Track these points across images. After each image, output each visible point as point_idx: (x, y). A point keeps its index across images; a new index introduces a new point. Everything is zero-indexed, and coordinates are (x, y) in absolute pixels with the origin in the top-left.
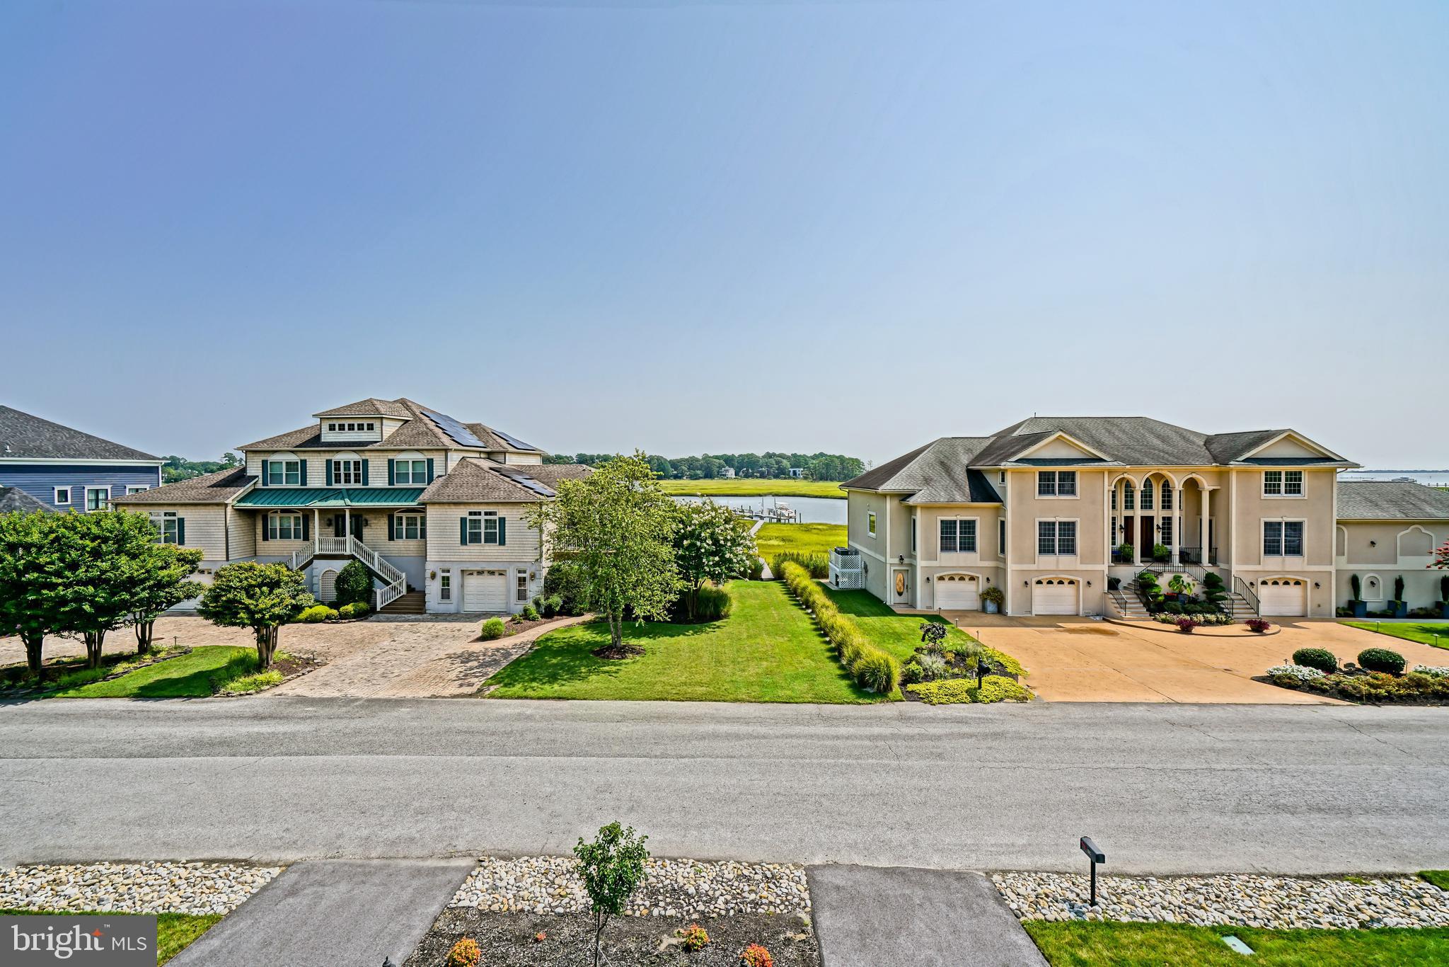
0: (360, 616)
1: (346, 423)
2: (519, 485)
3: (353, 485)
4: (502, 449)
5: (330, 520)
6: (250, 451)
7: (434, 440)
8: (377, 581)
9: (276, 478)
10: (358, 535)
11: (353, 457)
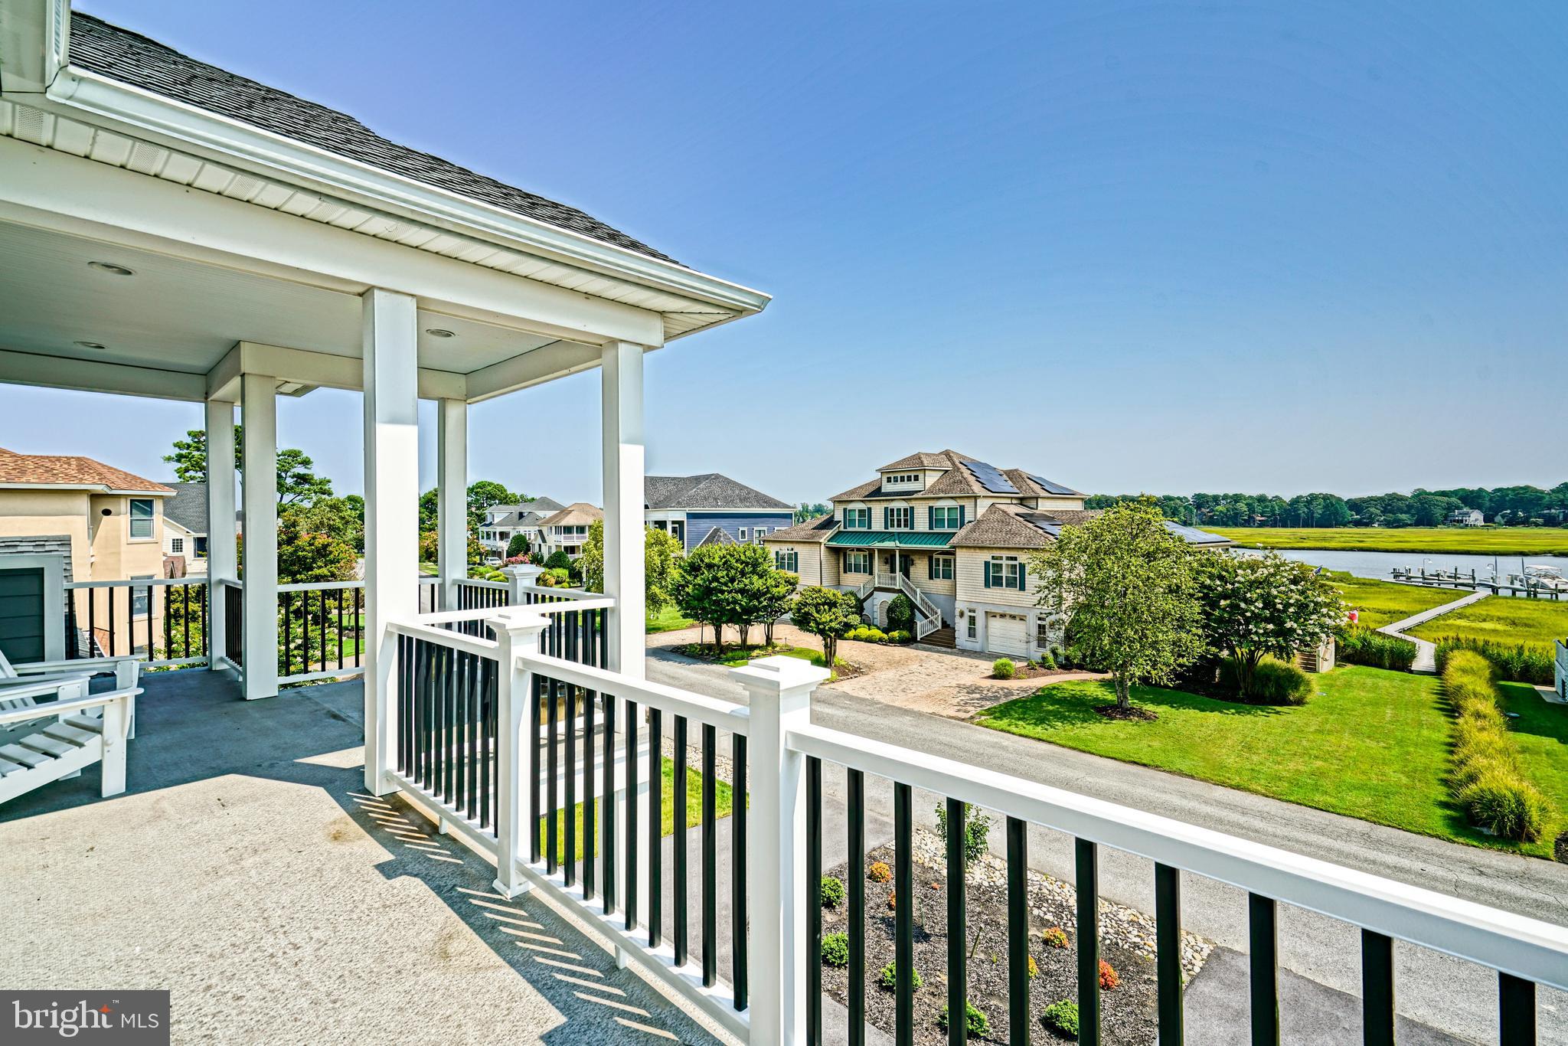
0: (904, 642)
1: (899, 475)
2: (1041, 531)
3: (903, 529)
4: (1033, 495)
5: (886, 559)
6: (837, 501)
7: (966, 487)
8: (917, 613)
9: (852, 522)
10: (907, 574)
11: (903, 505)
